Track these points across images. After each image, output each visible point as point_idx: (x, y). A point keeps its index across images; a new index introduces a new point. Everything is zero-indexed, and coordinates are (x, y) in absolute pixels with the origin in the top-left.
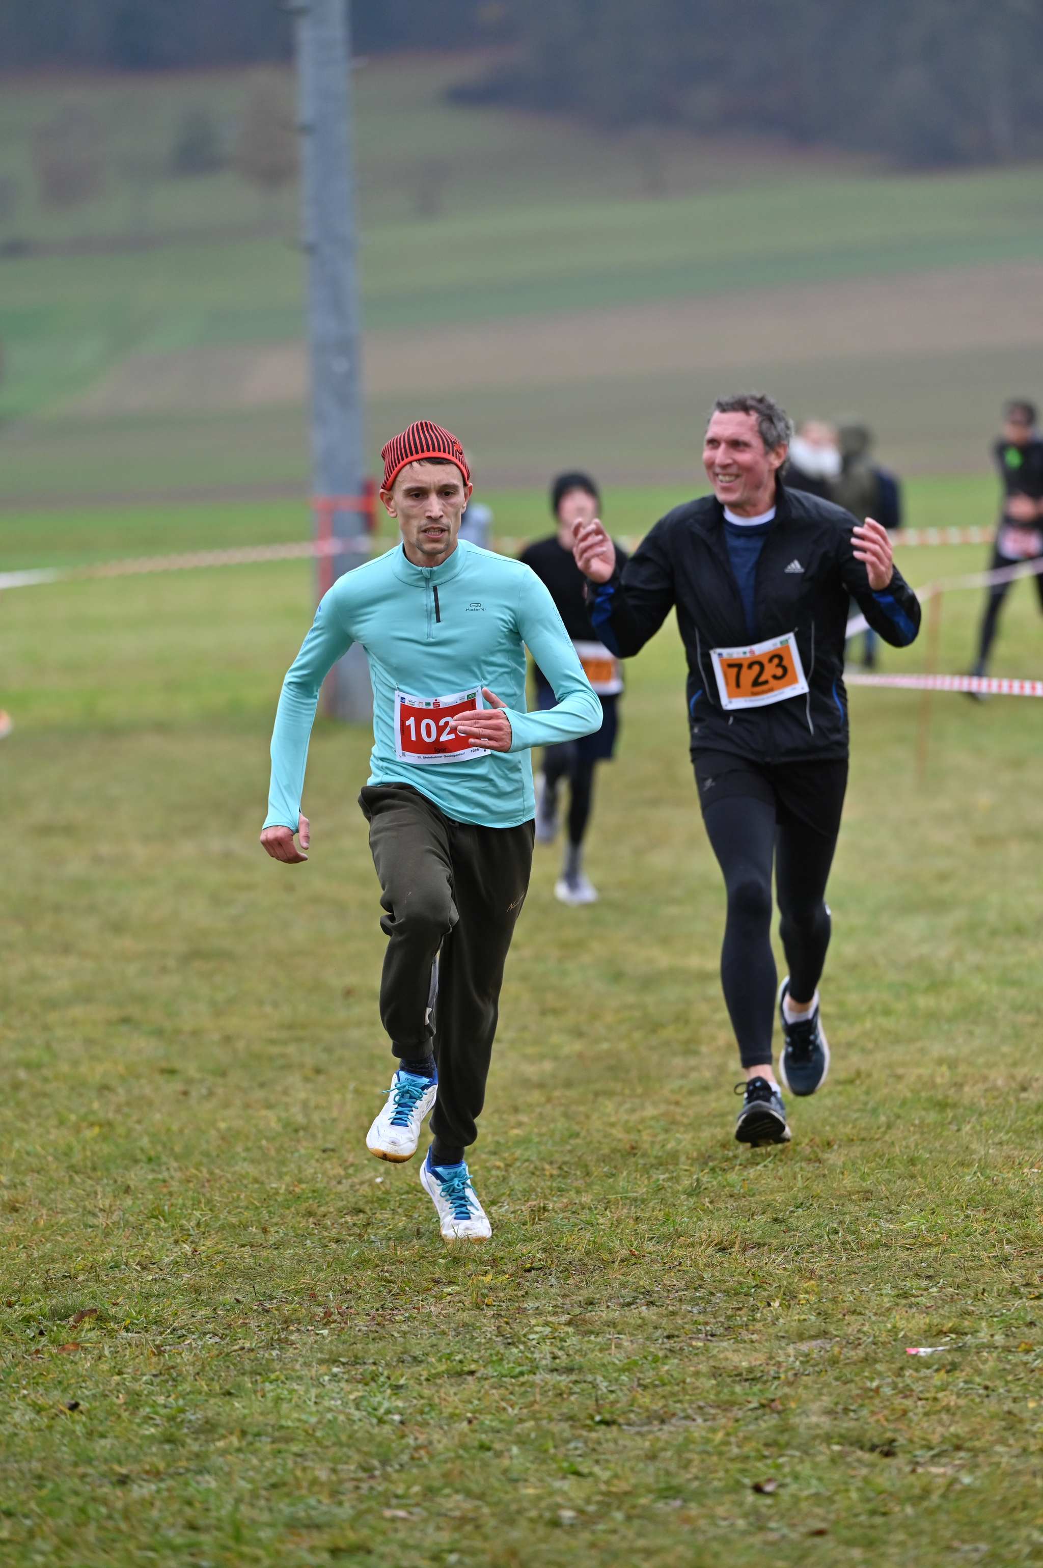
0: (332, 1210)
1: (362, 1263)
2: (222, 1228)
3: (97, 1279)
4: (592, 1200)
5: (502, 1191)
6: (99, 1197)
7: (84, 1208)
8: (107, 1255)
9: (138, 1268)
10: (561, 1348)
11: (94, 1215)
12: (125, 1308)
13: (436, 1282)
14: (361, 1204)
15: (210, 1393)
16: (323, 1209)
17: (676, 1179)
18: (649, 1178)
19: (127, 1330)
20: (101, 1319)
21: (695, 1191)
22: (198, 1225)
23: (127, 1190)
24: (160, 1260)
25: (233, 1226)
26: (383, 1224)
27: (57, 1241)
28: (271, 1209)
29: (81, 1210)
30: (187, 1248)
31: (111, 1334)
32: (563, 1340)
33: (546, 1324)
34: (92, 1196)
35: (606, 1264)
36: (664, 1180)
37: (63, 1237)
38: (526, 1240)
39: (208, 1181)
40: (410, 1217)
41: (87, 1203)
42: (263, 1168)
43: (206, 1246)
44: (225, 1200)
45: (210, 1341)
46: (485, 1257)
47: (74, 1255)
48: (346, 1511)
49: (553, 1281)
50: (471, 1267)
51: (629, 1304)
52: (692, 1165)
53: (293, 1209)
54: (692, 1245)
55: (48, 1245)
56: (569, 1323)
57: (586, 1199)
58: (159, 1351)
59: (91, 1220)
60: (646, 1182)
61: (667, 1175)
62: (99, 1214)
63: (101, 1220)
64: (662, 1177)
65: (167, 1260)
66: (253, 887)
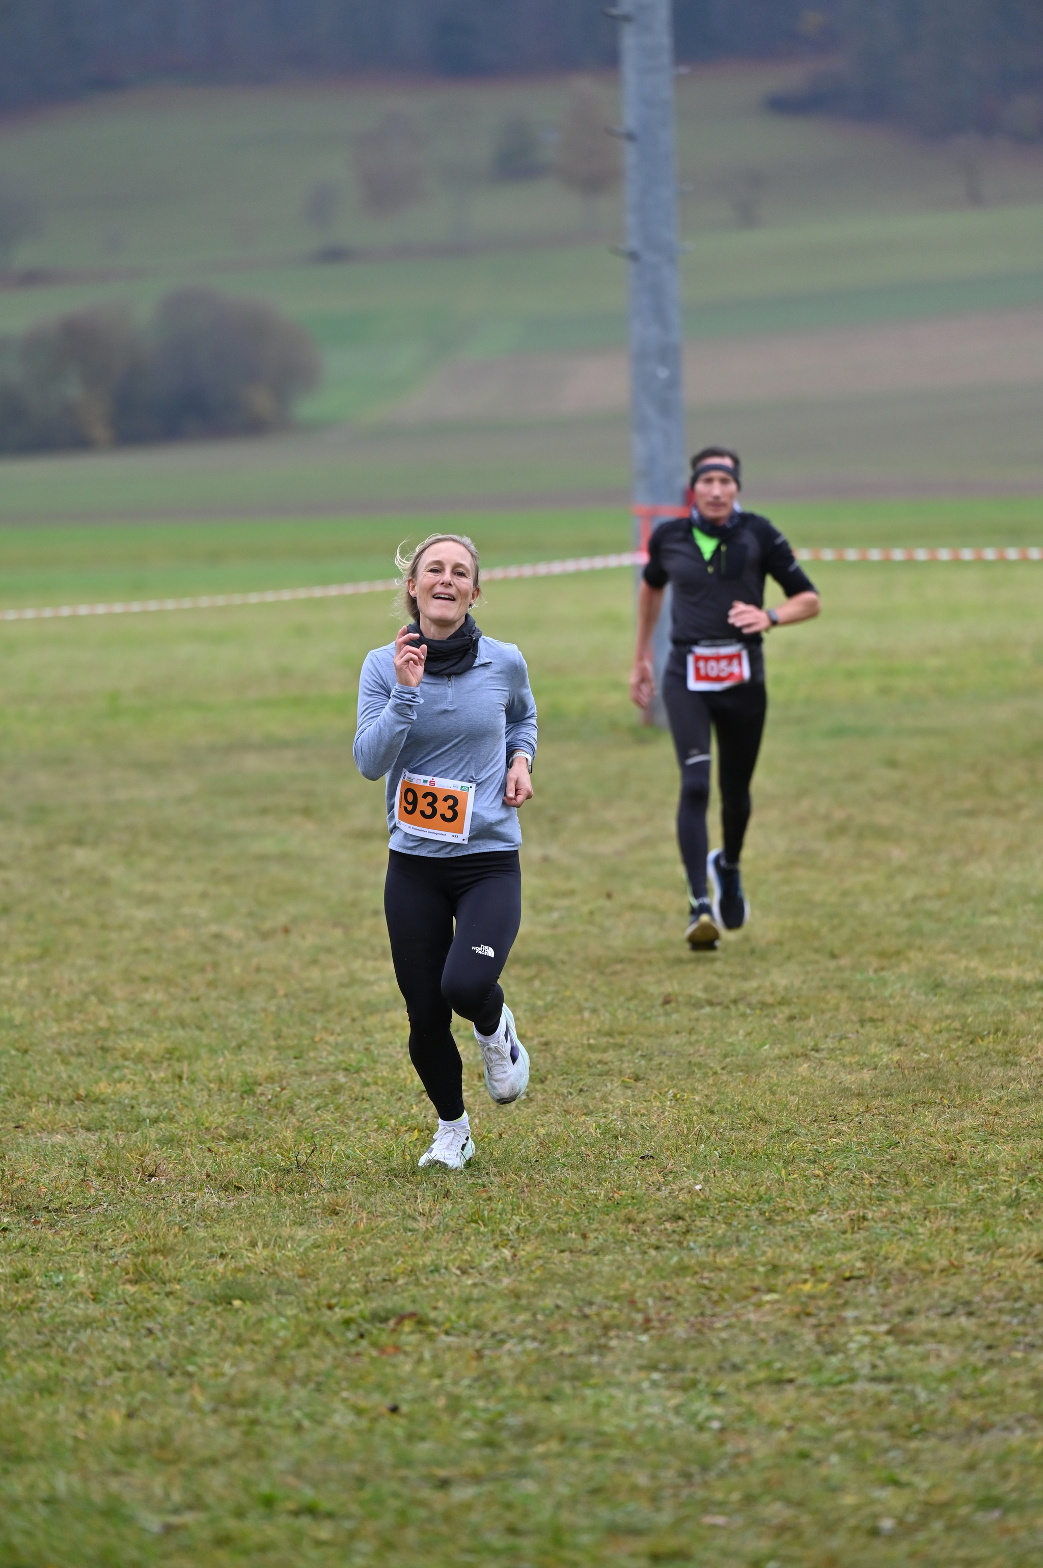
0: (651, 1216)
1: (682, 1270)
2: (542, 1233)
3: (417, 1283)
4: (911, 1210)
5: (822, 1199)
6: (419, 1201)
7: (404, 1212)
8: (427, 1259)
9: (458, 1272)
10: (881, 1357)
11: (414, 1219)
12: (444, 1312)
13: (756, 1290)
14: (681, 1211)
15: (531, 1399)
16: (642, 1216)
17: (995, 1190)
18: (969, 1188)
19: (447, 1333)
20: (421, 1322)
21: (1015, 1202)
22: (518, 1229)
23: (447, 1194)
24: (480, 1264)
25: (553, 1232)
26: (702, 1231)
27: (376, 1244)
28: (591, 1215)
29: (400, 1214)
30: (507, 1253)
31: (431, 1337)
32: (882, 1349)
33: (866, 1333)
34: (412, 1200)
35: (927, 1274)
36: (983, 1191)
37: (383, 1240)
38: (846, 1249)
39: (528, 1186)
40: (729, 1224)
41: (407, 1207)
42: (582, 1173)
43: (526, 1250)
44: (545, 1206)
45: (530, 1345)
46: (805, 1266)
47: (394, 1258)
48: (665, 1518)
49: (872, 1290)
50: (790, 1276)
51: (948, 1315)
52: (1011, 1176)
53: (612, 1216)
54: (1012, 1256)
55: (369, 1248)
56: (889, 1332)
57: (905, 1208)
58: (479, 1355)
59: (411, 1224)
60: (965, 1192)
61: (986, 1186)
62: (419, 1218)
63: (421, 1225)
64: (981, 1187)
65: (486, 1265)
66: (571, 893)
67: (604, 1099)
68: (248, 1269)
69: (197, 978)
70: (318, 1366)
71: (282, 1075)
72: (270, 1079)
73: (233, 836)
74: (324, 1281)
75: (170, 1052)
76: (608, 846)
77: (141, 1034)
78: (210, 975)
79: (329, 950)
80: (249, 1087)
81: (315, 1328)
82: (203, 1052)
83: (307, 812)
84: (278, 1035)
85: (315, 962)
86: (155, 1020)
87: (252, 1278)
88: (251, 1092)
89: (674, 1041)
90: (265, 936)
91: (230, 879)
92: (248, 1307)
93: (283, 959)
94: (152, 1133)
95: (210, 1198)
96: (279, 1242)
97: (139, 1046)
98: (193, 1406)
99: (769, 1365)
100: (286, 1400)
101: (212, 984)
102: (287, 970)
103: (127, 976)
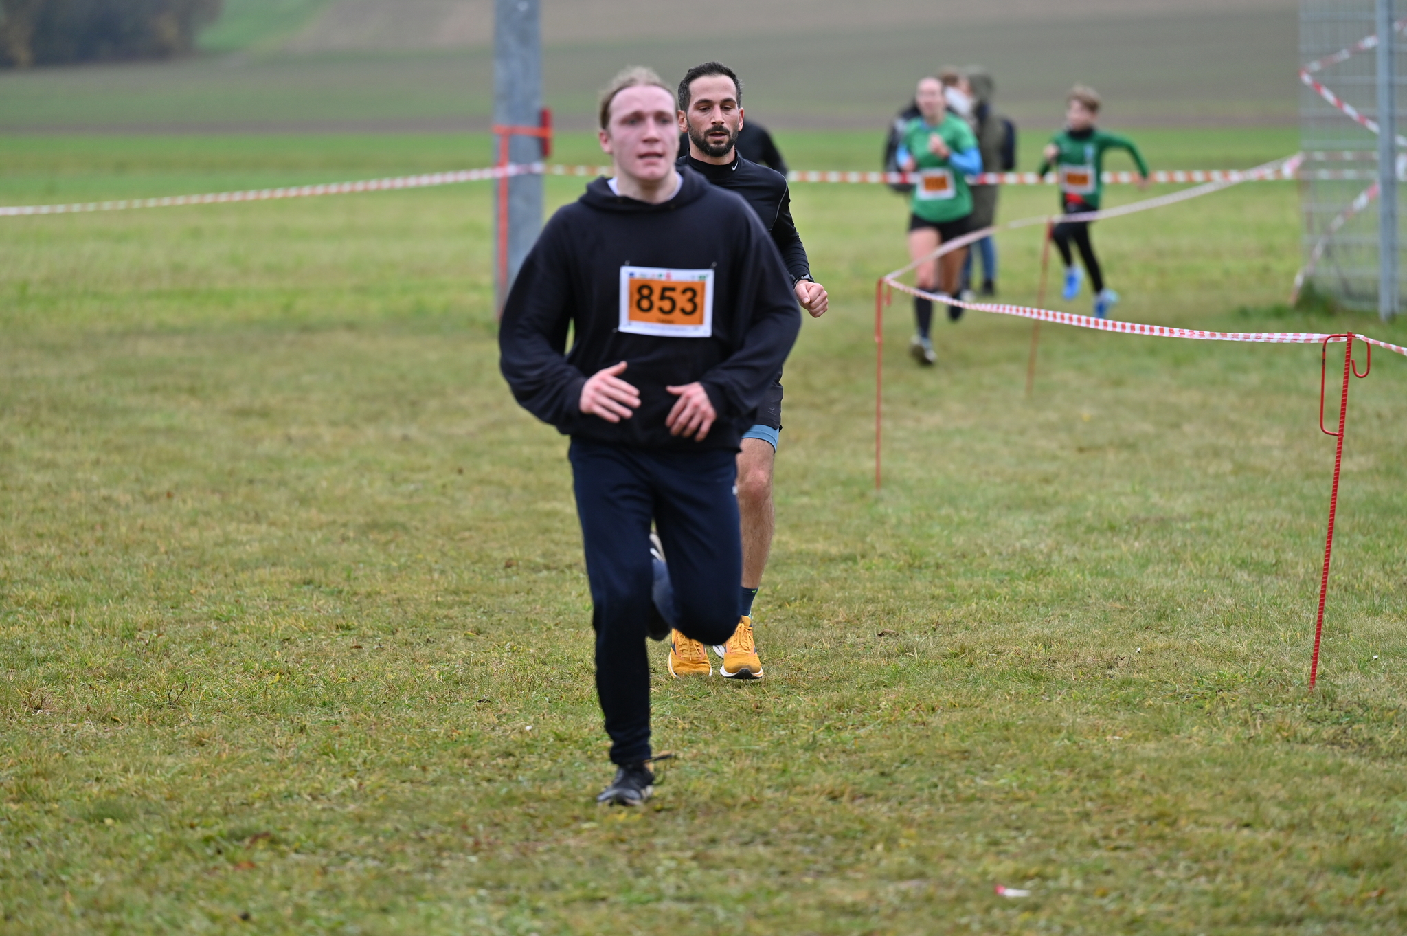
0: (485, 752)
1: (510, 800)
2: (386, 765)
3: (272, 807)
4: (719, 751)
6: (277, 735)
7: (263, 745)
8: (282, 786)
9: (309, 798)
10: (686, 880)
11: (272, 751)
12: (295, 832)
13: (576, 818)
14: (512, 749)
15: (369, 910)
16: (477, 752)
17: (795, 736)
18: (772, 733)
19: (297, 851)
20: (274, 841)
21: (812, 746)
22: (365, 762)
23: (303, 729)
24: (329, 792)
25: (396, 765)
26: (531, 766)
27: (237, 772)
28: (431, 750)
29: (260, 746)
30: (354, 782)
31: (282, 855)
32: (687, 873)
33: (673, 858)
34: (271, 734)
35: (731, 807)
37: (243, 769)
39: (376, 724)
40: (555, 761)
41: (266, 740)
42: (425, 714)
43: (371, 780)
44: (390, 742)
45: (371, 863)
47: (253, 785)
49: (680, 821)
51: (747, 844)
52: (809, 723)
53: (450, 751)
54: (807, 794)
55: (230, 776)
56: (694, 858)
57: (713, 750)
58: (325, 871)
59: (269, 755)
61: (788, 731)
62: (277, 750)
63: (278, 756)
65: (335, 792)
66: (427, 468)
67: (448, 650)
68: (120, 792)
69: (87, 536)
70: (178, 877)
71: (159, 623)
72: (149, 625)
73: (125, 411)
74: (188, 804)
75: (59, 600)
76: (463, 428)
77: (34, 583)
78: (99, 533)
79: (207, 514)
80: (130, 634)
81: (178, 845)
82: (89, 600)
83: (192, 391)
84: (158, 587)
85: (194, 523)
86: (47, 571)
87: (123, 800)
88: (131, 637)
89: (513, 600)
90: (150, 500)
91: (120, 449)
92: (119, 825)
93: (165, 520)
94: (40, 671)
95: (89, 728)
96: (149, 769)
97: (32, 594)
98: (64, 910)
99: (584, 885)
100: (149, 907)
101: (100, 541)
102: (169, 530)
103: (24, 533)
